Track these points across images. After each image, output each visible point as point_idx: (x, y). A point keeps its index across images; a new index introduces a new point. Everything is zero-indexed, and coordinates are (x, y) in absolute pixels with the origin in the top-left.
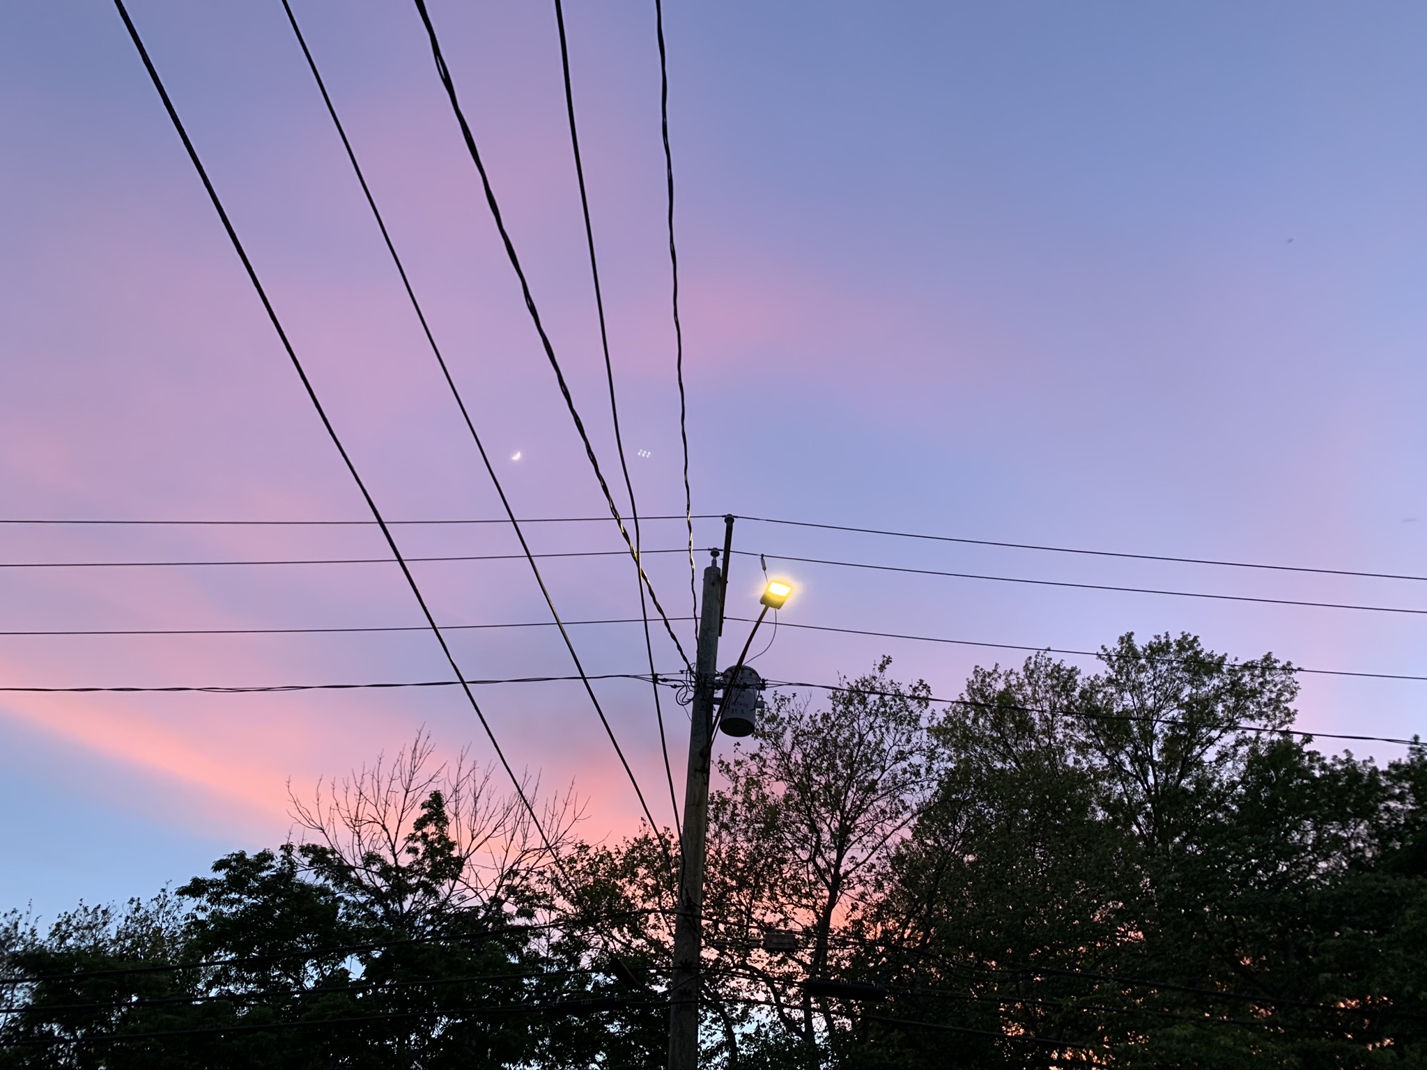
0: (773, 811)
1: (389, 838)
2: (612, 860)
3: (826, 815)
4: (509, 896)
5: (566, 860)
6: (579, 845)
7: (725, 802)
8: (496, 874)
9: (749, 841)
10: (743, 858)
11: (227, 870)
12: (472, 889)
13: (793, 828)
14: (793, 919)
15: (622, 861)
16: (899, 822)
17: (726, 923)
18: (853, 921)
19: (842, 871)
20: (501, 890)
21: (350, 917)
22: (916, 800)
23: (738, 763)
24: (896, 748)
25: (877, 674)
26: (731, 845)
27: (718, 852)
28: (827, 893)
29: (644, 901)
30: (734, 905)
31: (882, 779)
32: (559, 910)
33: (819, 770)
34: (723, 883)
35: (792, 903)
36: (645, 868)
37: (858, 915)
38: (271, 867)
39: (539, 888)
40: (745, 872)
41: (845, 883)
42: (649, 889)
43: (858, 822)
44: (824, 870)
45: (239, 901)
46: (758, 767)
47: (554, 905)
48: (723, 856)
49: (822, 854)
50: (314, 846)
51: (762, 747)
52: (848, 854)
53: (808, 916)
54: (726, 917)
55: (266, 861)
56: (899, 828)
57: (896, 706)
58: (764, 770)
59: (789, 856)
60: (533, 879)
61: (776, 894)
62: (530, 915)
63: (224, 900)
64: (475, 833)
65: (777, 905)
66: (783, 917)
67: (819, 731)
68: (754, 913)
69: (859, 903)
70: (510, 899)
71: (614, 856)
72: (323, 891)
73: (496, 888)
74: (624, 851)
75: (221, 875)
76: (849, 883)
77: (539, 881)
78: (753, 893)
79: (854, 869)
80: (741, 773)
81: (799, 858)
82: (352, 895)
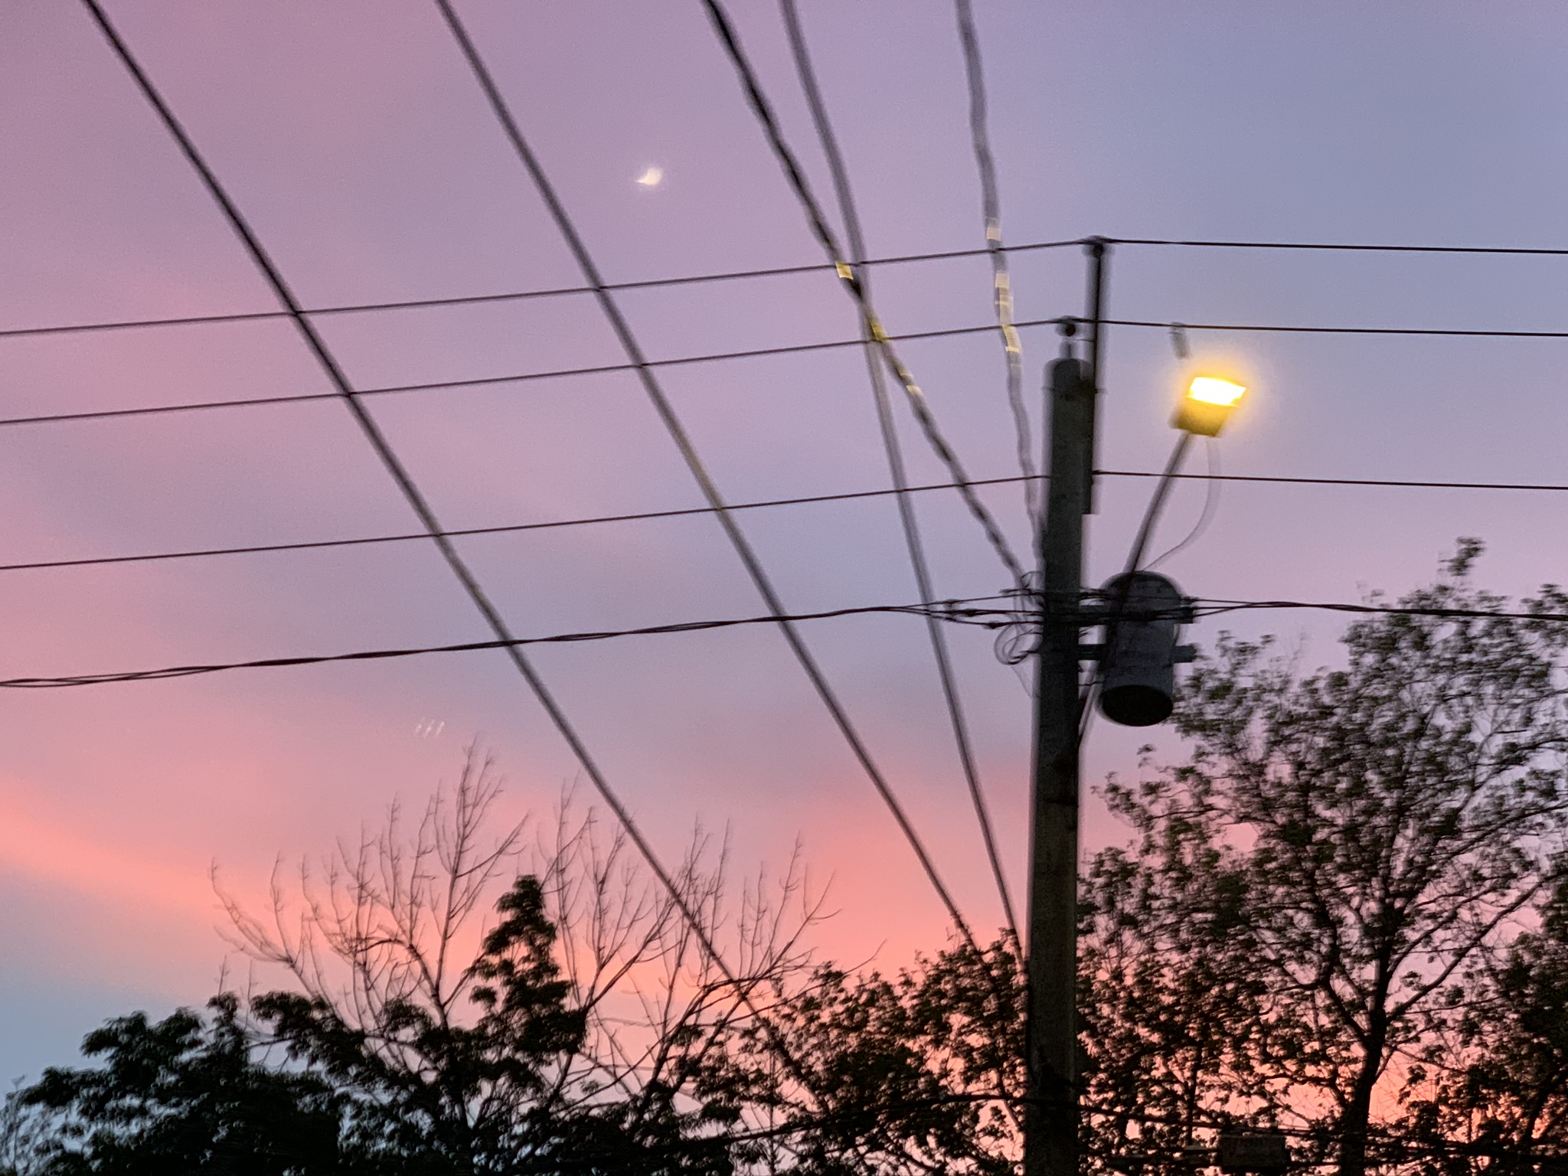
0: (1233, 886)
1: (425, 971)
2: (895, 999)
3: (1351, 890)
4: (682, 1080)
5: (799, 1004)
6: (822, 972)
7: (1127, 871)
8: (653, 1037)
9: (1184, 948)
10: (1172, 985)
11: (111, 1052)
12: (606, 1068)
13: (1278, 920)
14: (1288, 1108)
15: (915, 1002)
16: (1513, 895)
17: (1142, 1119)
18: (1414, 1104)
19: (1389, 1006)
20: (665, 1067)
21: (366, 1135)
22: (1550, 849)
23: (1152, 789)
24: (1499, 741)
25: (1450, 580)
26: (1143, 958)
27: (1118, 975)
28: (1358, 1051)
29: (967, 1081)
30: (1158, 1082)
31: (1470, 806)
32: (793, 1106)
33: (1327, 793)
34: (1131, 1037)
35: (1284, 1075)
36: (966, 1014)
37: (1426, 1092)
38: (195, 1043)
39: (748, 1063)
40: (1179, 1013)
41: (1397, 1030)
42: (975, 1055)
43: (1421, 898)
44: (1351, 1003)
45: (142, 1112)
46: (1193, 795)
47: (780, 1095)
48: (1129, 981)
49: (1345, 974)
50: (284, 997)
51: (1200, 754)
52: (1402, 970)
53: (1320, 1100)
54: (1141, 1108)
55: (187, 1031)
56: (1511, 909)
57: (1497, 647)
58: (1209, 800)
59: (1271, 978)
60: (734, 1045)
61: (1248, 1058)
62: (733, 1115)
63: (113, 1110)
64: (606, 953)
65: (1251, 1080)
66: (1265, 1104)
67: (1327, 712)
68: (1201, 1098)
69: (1426, 1066)
70: (684, 1086)
71: (898, 991)
72: (309, 1084)
73: (653, 1065)
74: (919, 979)
75: (101, 1062)
76: (1407, 1030)
77: (746, 1049)
78: (1198, 1058)
79: (1415, 1000)
80: (1158, 809)
81: (1295, 981)
82: (368, 1091)
